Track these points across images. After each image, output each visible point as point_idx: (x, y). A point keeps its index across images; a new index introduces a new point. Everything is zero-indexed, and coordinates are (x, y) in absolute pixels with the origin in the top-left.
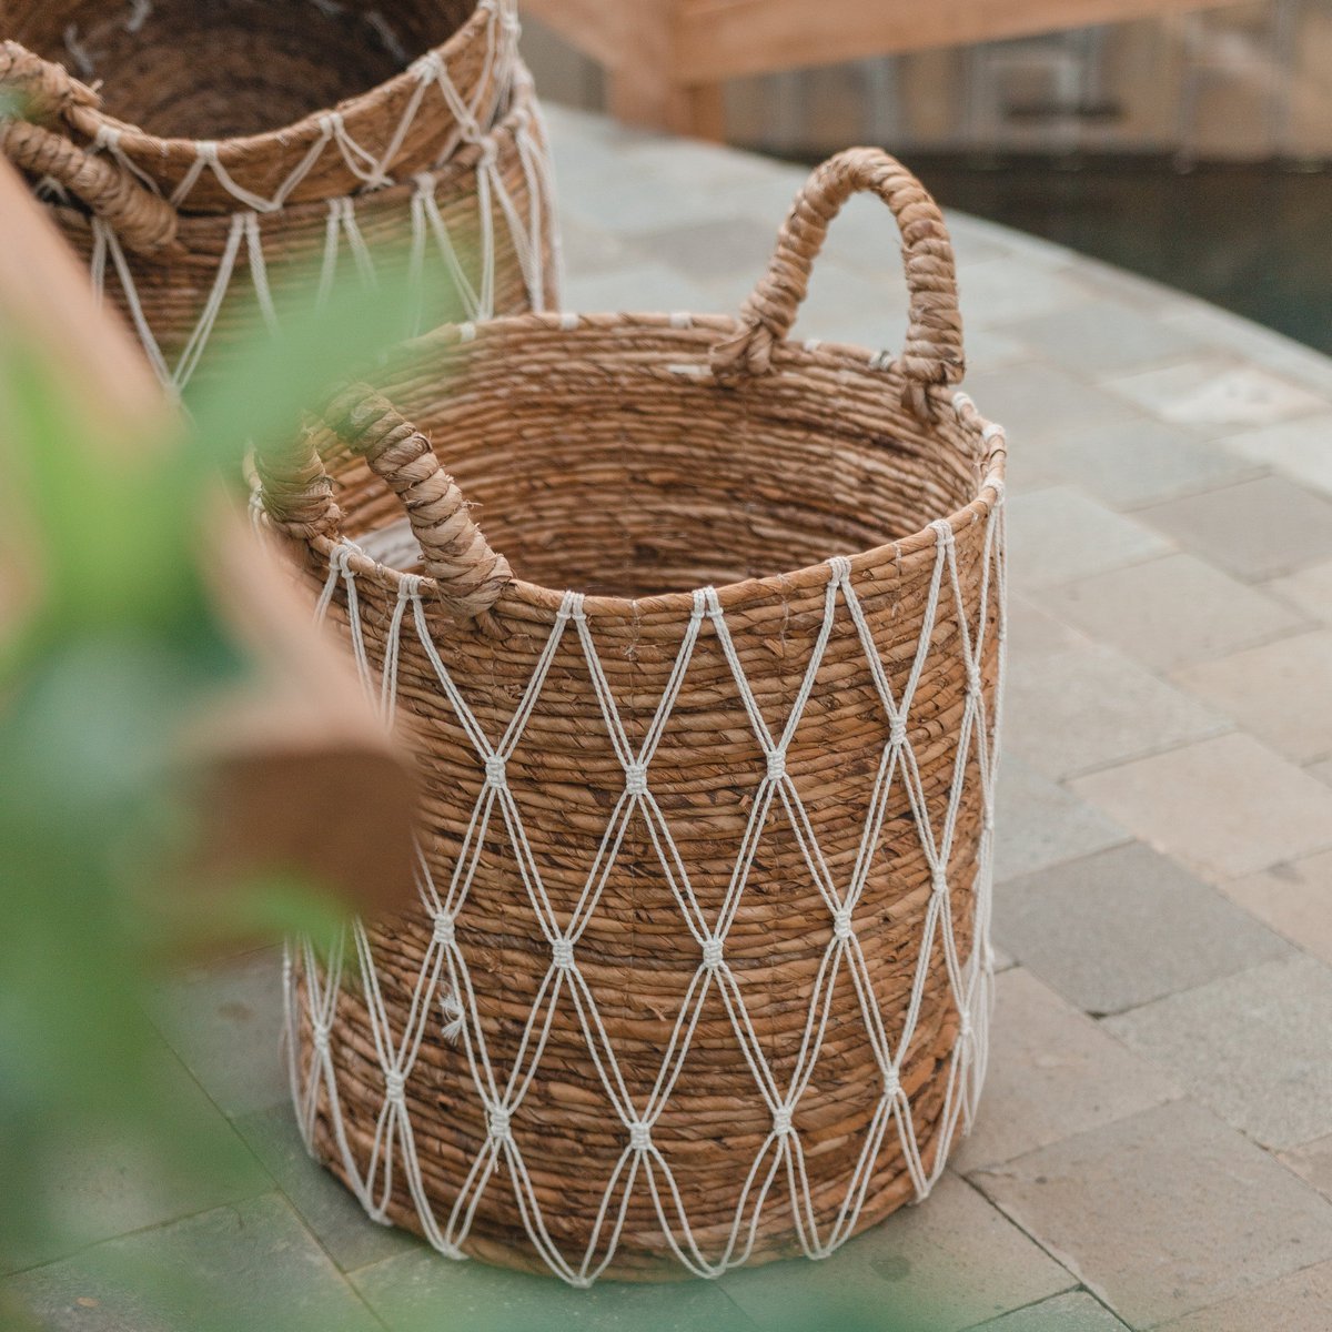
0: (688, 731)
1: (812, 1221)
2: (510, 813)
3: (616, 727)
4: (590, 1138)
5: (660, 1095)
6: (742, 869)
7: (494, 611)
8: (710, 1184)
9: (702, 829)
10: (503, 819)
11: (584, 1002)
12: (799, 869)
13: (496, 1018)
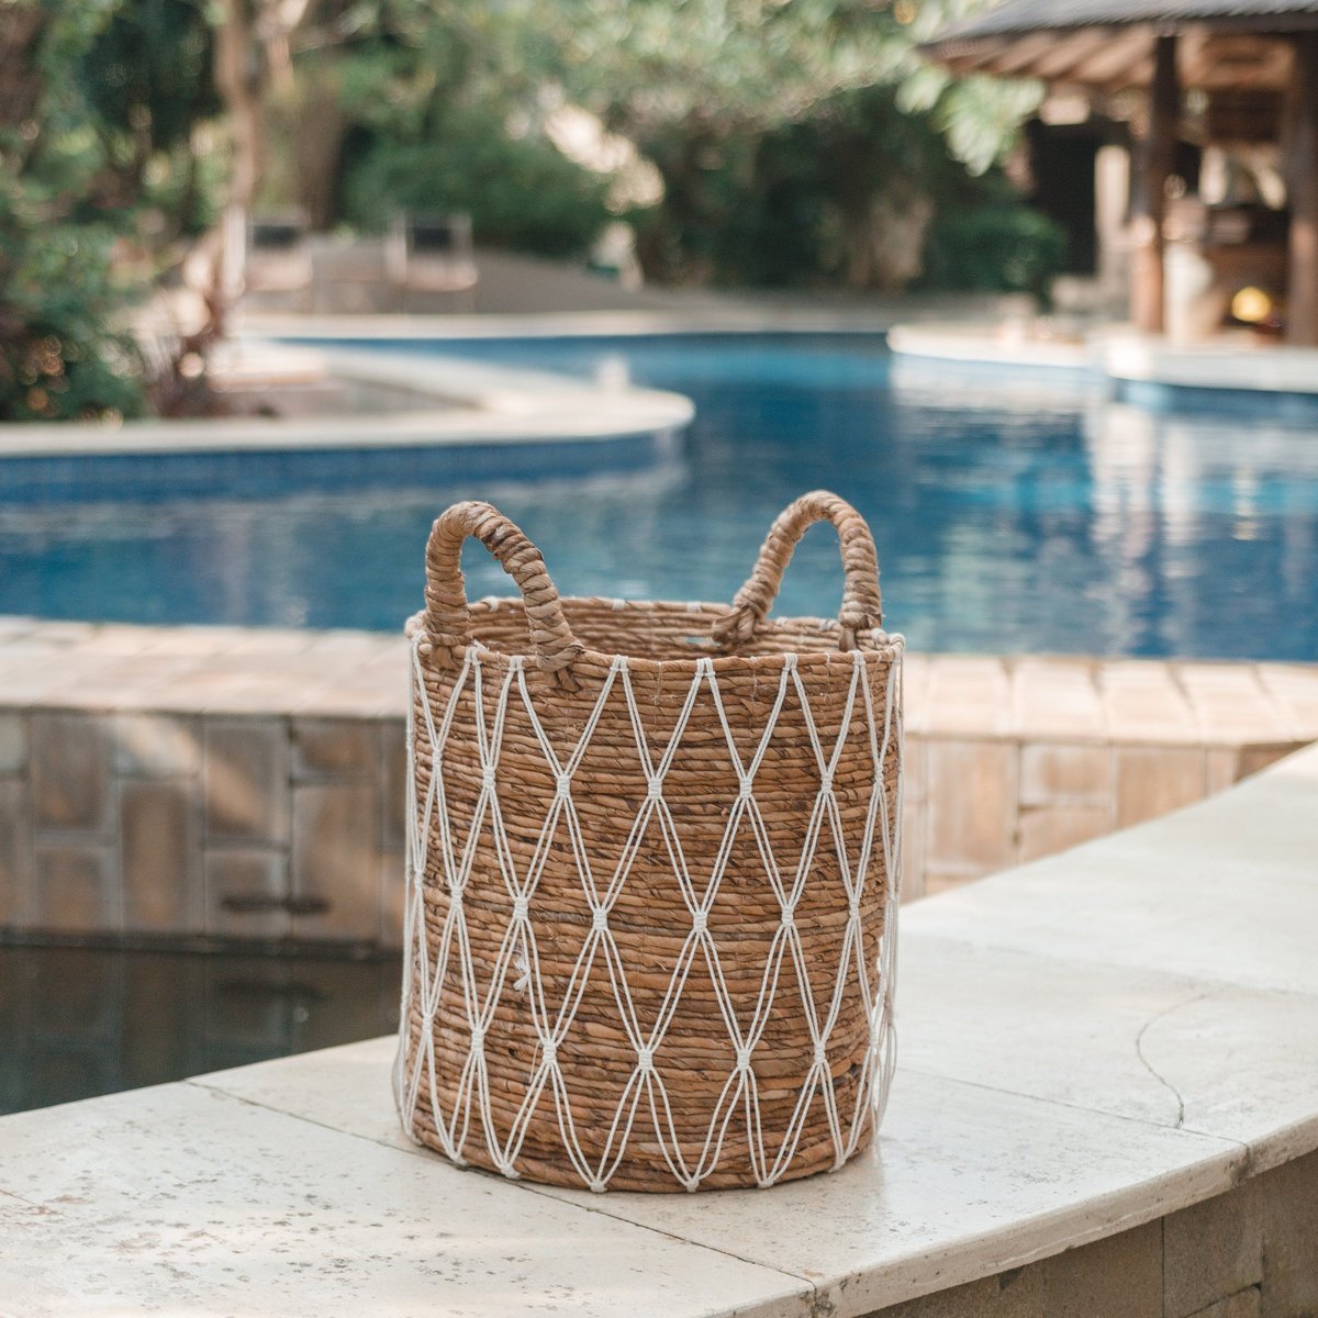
0: (691, 759)
1: (762, 1153)
2: (572, 819)
3: (643, 752)
4: (611, 1065)
5: (659, 1033)
6: (720, 863)
7: (568, 669)
8: (693, 1111)
9: (697, 830)
10: (567, 825)
11: (613, 960)
12: (760, 871)
13: (552, 976)
